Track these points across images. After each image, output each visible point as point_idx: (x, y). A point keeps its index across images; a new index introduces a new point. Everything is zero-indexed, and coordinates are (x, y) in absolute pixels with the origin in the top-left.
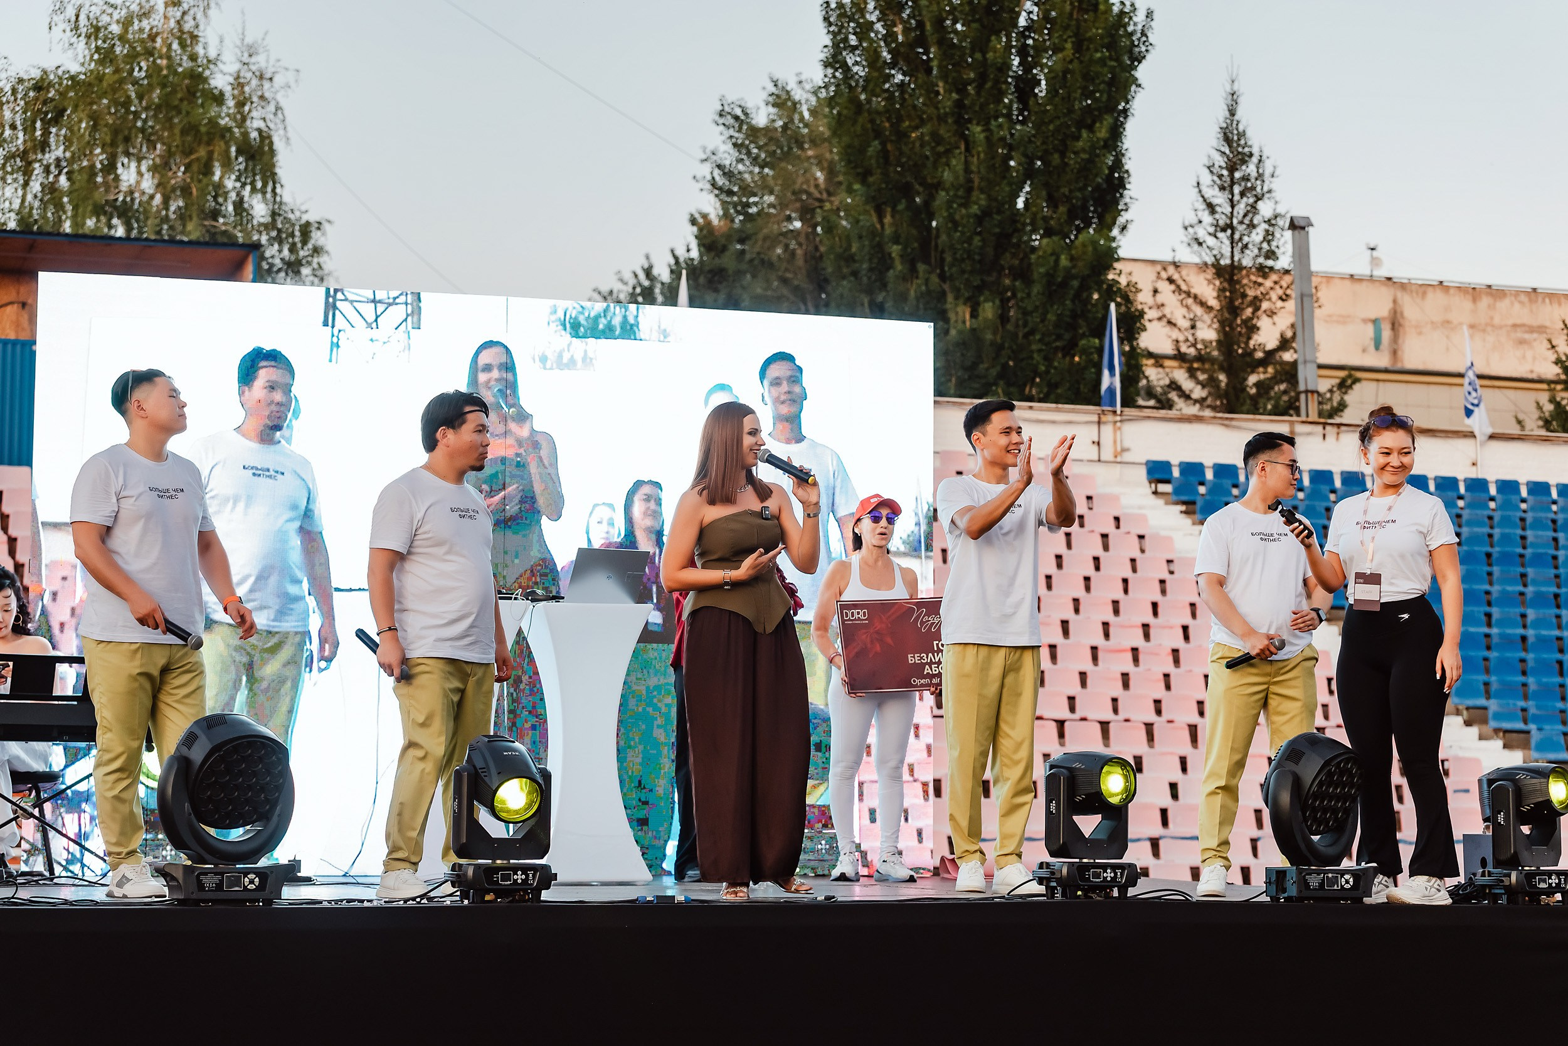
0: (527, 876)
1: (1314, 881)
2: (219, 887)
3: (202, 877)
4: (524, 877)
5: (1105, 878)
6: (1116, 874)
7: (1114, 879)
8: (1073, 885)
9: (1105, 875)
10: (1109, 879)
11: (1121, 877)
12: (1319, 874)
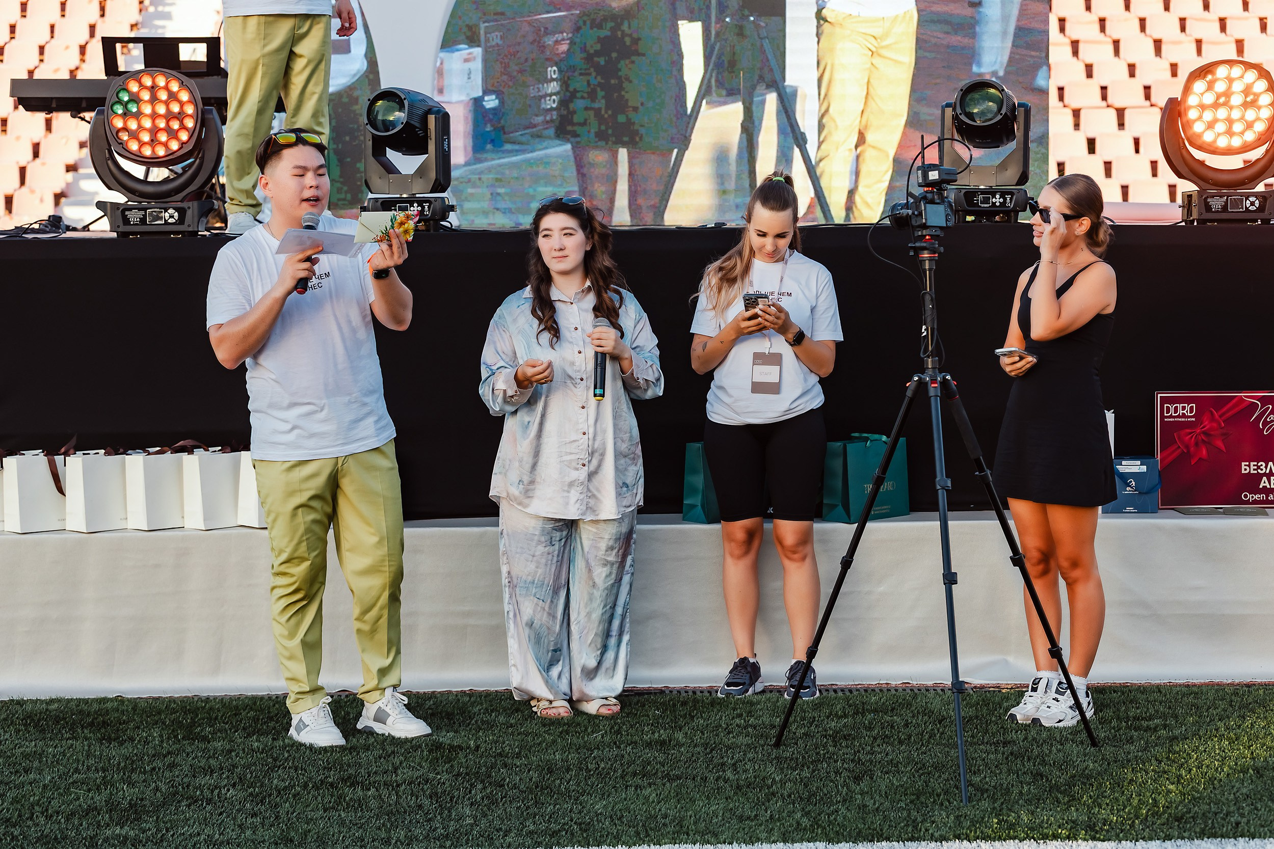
0: (423, 208)
1: (1216, 203)
2: (143, 221)
3: (127, 213)
4: (419, 208)
5: (994, 204)
6: (1005, 199)
7: (1003, 204)
8: (961, 211)
9: (994, 200)
10: (998, 204)
11: (1011, 202)
12: (1221, 197)
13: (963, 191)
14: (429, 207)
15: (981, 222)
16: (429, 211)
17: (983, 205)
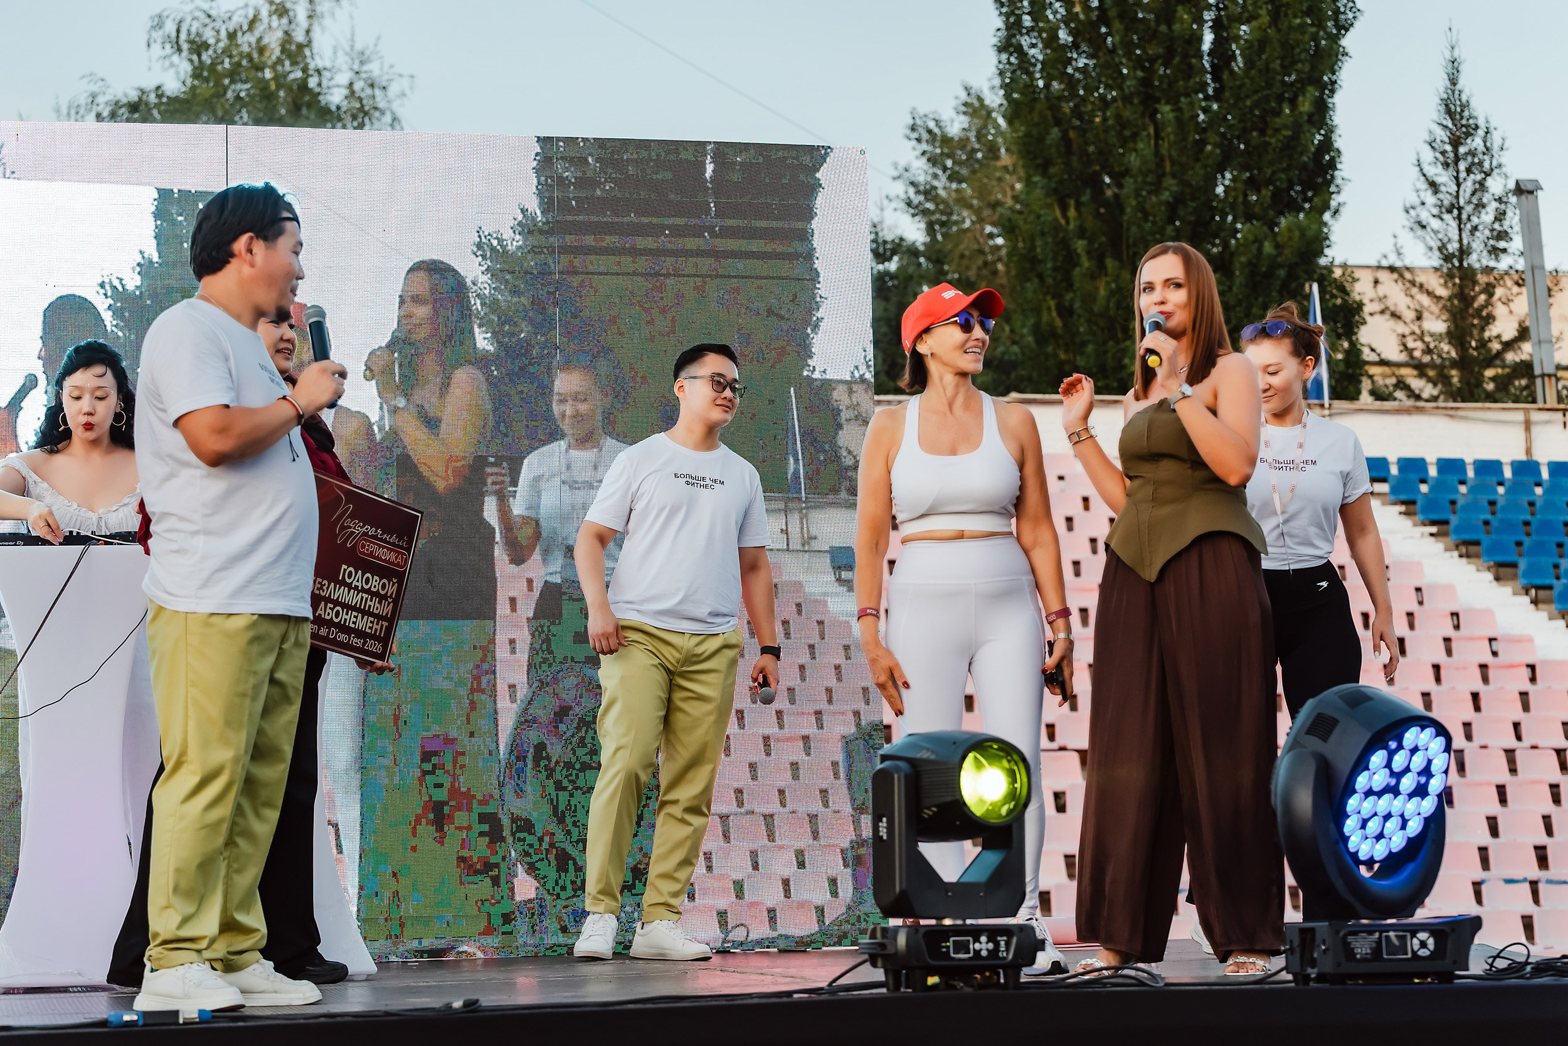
5: (977, 953)
6: (997, 944)
7: (993, 953)
8: (918, 967)
9: (977, 946)
10: (984, 953)
11: (1007, 950)
12: (1371, 933)
13: (922, 931)
15: (952, 987)
17: (957, 956)
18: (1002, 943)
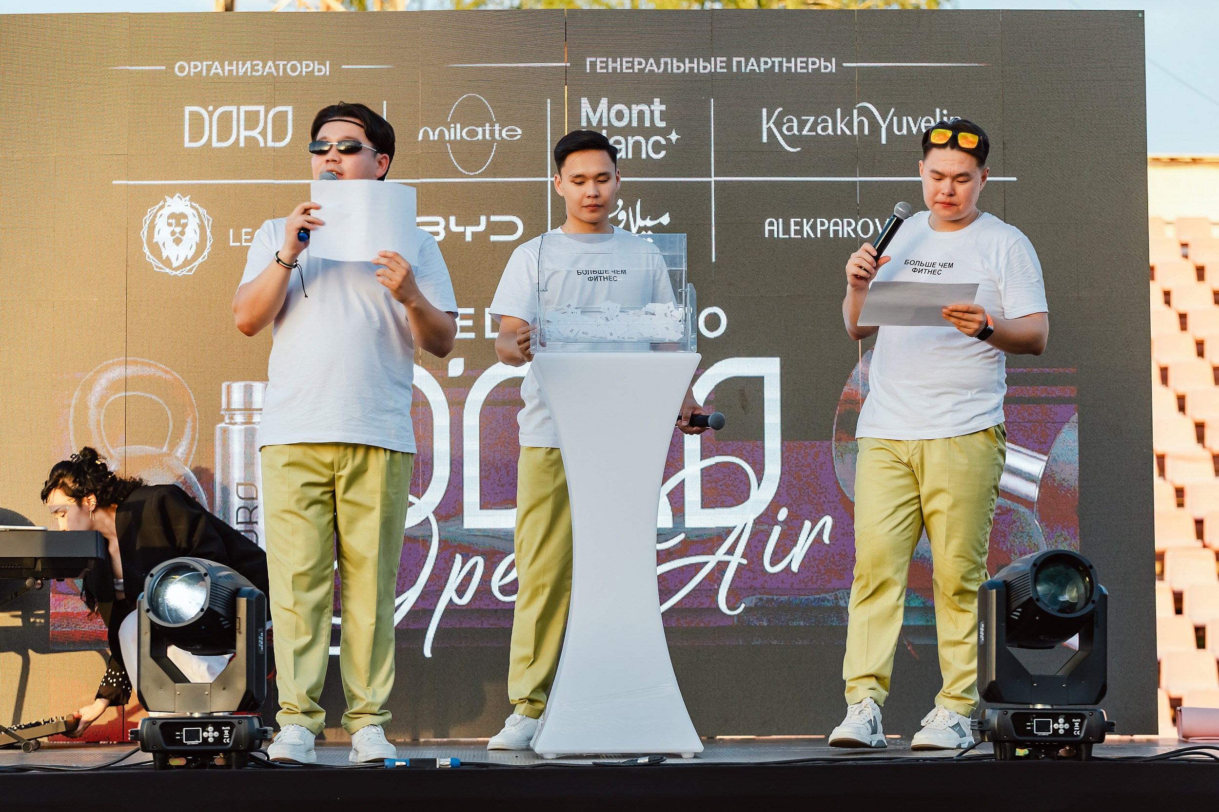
0: (222, 733)
4: (216, 734)
5: (1056, 731)
6: (1072, 725)
7: (1069, 732)
8: (1007, 741)
9: (1056, 726)
10: (1061, 732)
13: (1011, 712)
14: (230, 732)
15: (1037, 757)
16: (230, 737)
17: (1040, 733)
18: (1077, 724)
